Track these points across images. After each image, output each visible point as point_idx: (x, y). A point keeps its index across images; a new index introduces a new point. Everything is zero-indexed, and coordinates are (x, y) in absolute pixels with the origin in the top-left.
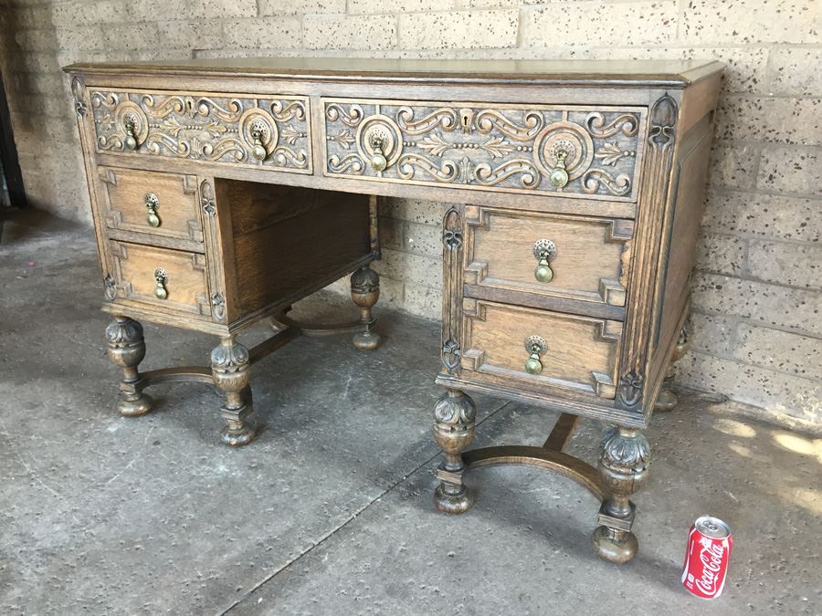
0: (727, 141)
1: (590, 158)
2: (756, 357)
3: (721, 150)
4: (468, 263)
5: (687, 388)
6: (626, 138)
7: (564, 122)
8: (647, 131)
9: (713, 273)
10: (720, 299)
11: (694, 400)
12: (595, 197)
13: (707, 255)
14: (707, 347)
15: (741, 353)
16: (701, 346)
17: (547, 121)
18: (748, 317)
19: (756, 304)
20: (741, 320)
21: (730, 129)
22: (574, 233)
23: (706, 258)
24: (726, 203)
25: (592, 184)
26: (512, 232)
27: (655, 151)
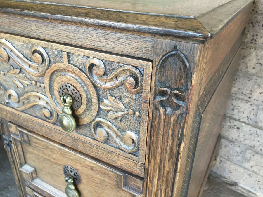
0: (252, 45)
1: (95, 107)
2: (255, 169)
3: (248, 50)
4: (22, 166)
5: (216, 173)
6: (130, 95)
7: (65, 64)
8: (153, 93)
9: (235, 120)
10: (238, 134)
11: (219, 181)
12: (105, 146)
13: (233, 110)
14: (228, 157)
15: (247, 165)
16: (225, 155)
17: (52, 60)
18: (253, 147)
19: (259, 141)
20: (249, 148)
21: (255, 37)
22: (92, 169)
23: (232, 111)
24: (247, 82)
25: (101, 133)
26: (46, 152)
27: (163, 117)
